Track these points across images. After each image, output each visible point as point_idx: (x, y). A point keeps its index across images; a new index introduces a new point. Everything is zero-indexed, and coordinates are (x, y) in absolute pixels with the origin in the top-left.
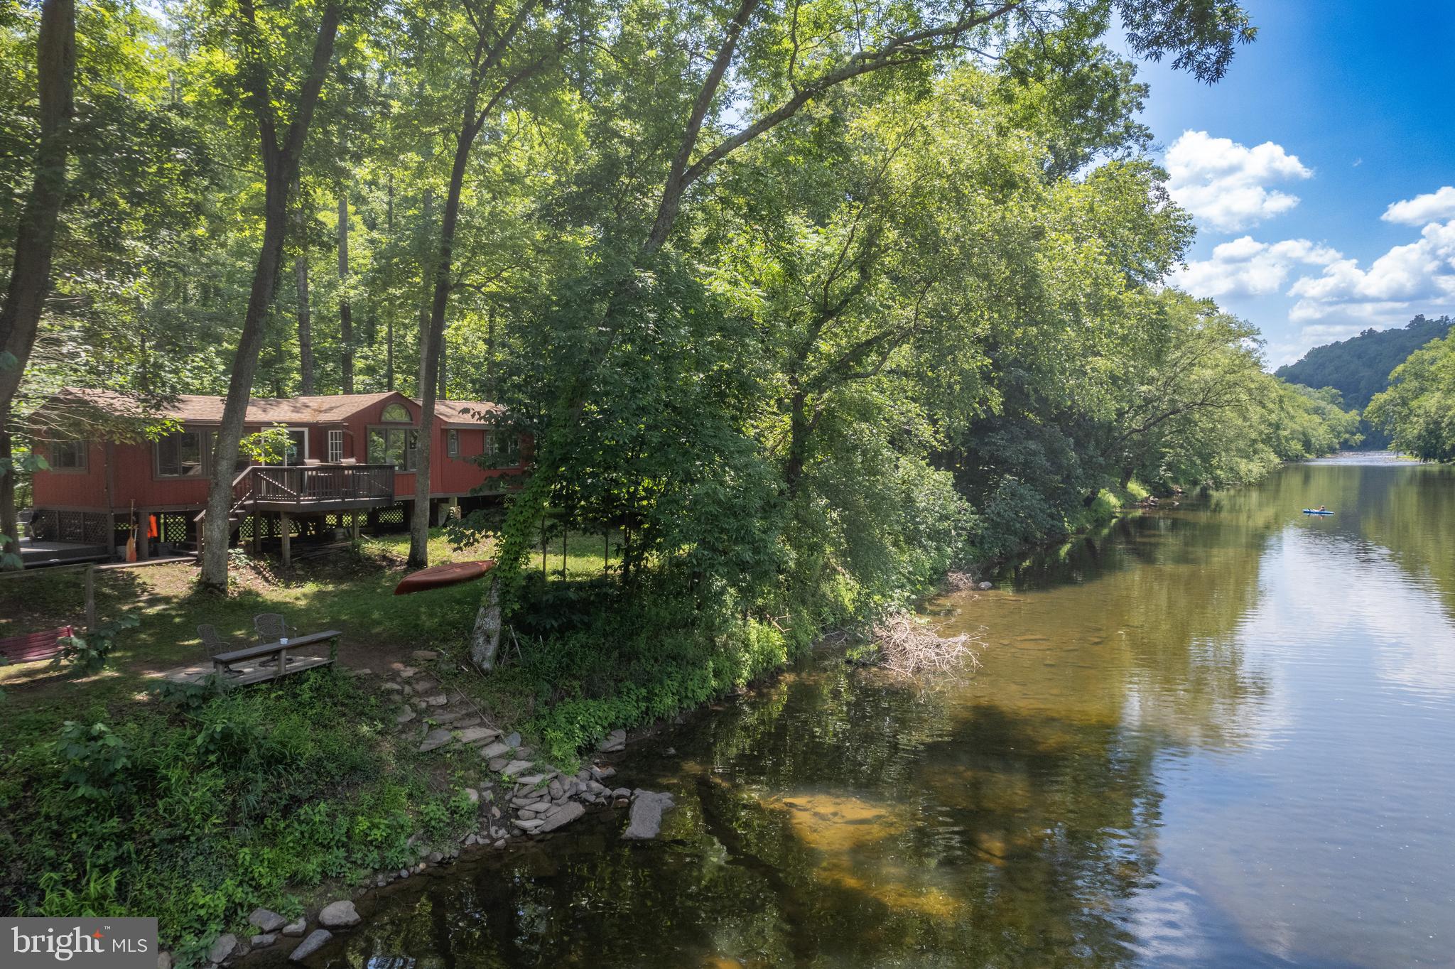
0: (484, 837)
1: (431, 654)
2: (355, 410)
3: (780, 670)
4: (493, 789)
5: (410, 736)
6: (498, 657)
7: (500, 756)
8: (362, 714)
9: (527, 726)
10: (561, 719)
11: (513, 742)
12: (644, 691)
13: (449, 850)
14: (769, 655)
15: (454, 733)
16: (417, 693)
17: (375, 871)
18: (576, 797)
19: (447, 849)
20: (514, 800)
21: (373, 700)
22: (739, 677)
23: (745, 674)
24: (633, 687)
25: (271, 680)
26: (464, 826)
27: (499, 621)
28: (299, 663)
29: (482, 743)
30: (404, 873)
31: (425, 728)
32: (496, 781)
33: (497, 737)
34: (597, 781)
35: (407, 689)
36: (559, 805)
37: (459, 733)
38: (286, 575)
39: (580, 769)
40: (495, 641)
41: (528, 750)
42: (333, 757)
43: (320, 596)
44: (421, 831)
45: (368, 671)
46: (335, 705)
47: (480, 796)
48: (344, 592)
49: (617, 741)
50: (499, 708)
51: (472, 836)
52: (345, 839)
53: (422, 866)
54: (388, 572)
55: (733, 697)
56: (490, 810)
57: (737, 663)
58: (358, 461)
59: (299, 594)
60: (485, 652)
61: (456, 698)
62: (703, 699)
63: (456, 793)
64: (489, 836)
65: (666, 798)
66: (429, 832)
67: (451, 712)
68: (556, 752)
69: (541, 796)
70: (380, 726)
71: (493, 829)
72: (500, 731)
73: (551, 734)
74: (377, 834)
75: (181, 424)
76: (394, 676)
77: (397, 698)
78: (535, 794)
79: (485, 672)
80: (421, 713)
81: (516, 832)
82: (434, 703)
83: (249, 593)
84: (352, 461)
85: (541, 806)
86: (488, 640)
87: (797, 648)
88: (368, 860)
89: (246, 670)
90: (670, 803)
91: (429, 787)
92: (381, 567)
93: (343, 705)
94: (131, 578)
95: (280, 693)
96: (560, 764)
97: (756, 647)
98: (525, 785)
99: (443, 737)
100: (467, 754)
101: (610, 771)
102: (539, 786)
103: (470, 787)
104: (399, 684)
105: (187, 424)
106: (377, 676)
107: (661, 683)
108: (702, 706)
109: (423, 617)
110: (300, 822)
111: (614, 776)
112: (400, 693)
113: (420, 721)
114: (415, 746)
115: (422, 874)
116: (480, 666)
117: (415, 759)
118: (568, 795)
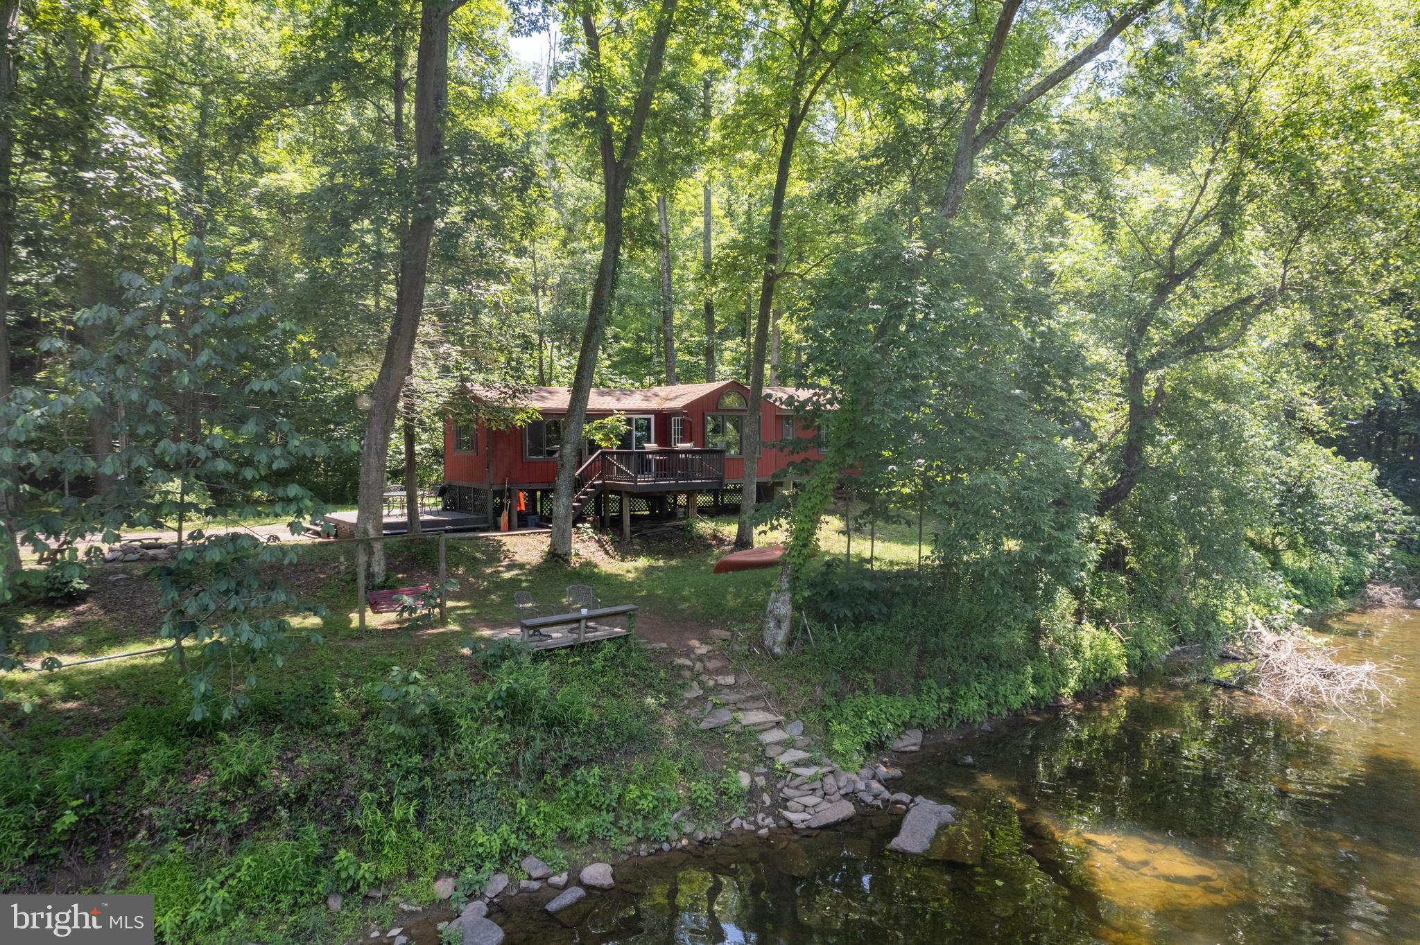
0: (750, 823)
1: (726, 634)
2: (695, 398)
3: (1117, 682)
4: (766, 775)
5: (693, 712)
6: (789, 643)
7: (777, 743)
8: (650, 686)
9: (811, 715)
10: (848, 712)
11: (795, 729)
12: (947, 692)
13: (712, 830)
14: (1104, 665)
15: (735, 714)
16: (707, 671)
17: (640, 840)
18: (851, 796)
19: (710, 829)
20: (786, 790)
21: (662, 674)
22: (1064, 686)
23: (1072, 682)
24: (935, 686)
25: (571, 647)
26: (730, 809)
27: (789, 607)
28: (603, 632)
29: (761, 727)
30: (666, 846)
31: (709, 706)
32: (769, 768)
33: (778, 723)
34: (879, 781)
35: (698, 666)
36: (831, 802)
37: (740, 715)
38: (624, 550)
39: (862, 767)
40: (786, 626)
41: (807, 740)
42: (615, 725)
43: (649, 571)
44: (688, 808)
45: (664, 645)
46: (627, 675)
47: (752, 781)
48: (671, 567)
49: (911, 741)
50: (784, 694)
51: (738, 821)
52: (614, 804)
53: (685, 842)
54: (716, 551)
55: (1054, 708)
56: (761, 796)
57: (1064, 671)
58: (695, 445)
59: (629, 568)
60: (776, 636)
61: (744, 679)
62: (1017, 705)
63: (727, 774)
64: (755, 823)
65: (946, 812)
66: (696, 810)
67: (737, 692)
68: (837, 746)
69: (814, 790)
70: (664, 700)
71: (760, 816)
72: (782, 718)
73: (835, 727)
74: (645, 804)
75: (540, 413)
76: (688, 652)
77: (687, 674)
78: (806, 787)
79: (776, 657)
80: (708, 691)
81: (782, 823)
82: (722, 682)
83: (588, 564)
84: (688, 446)
85: (811, 800)
86: (778, 624)
87: (1142, 659)
88: (633, 827)
89: (554, 635)
90: (950, 818)
91: (703, 764)
92: (710, 546)
93: (635, 676)
94: (500, 544)
95: (578, 659)
96: (840, 759)
97: (1088, 655)
98: (798, 776)
99: (724, 716)
100: (746, 736)
101: (896, 772)
102: (812, 779)
103: (744, 770)
104: (691, 660)
105: (545, 413)
106: (672, 651)
107: (968, 685)
108: (1016, 713)
109: (729, 597)
110: (577, 783)
111: (900, 779)
112: (691, 669)
113: (705, 699)
114: (696, 722)
115: (683, 849)
116: (771, 650)
117: (694, 735)
118: (843, 792)
